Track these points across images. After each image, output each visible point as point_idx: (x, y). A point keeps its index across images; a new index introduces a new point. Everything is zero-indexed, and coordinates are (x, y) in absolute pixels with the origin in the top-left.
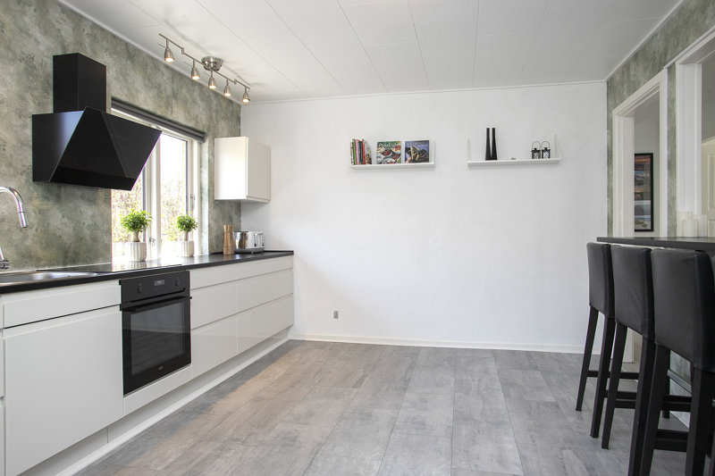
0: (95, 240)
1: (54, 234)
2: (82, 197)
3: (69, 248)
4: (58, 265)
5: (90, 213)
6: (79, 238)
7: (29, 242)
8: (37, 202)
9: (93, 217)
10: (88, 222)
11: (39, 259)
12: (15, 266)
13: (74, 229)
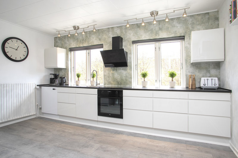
0: (126, 80)
1: (115, 78)
2: (123, 69)
3: (119, 81)
4: (116, 85)
5: (125, 73)
6: (122, 80)
7: (110, 80)
8: (112, 72)
9: (126, 74)
10: (124, 75)
11: (112, 84)
12: (108, 85)
13: (121, 77)
